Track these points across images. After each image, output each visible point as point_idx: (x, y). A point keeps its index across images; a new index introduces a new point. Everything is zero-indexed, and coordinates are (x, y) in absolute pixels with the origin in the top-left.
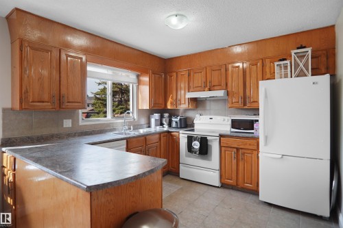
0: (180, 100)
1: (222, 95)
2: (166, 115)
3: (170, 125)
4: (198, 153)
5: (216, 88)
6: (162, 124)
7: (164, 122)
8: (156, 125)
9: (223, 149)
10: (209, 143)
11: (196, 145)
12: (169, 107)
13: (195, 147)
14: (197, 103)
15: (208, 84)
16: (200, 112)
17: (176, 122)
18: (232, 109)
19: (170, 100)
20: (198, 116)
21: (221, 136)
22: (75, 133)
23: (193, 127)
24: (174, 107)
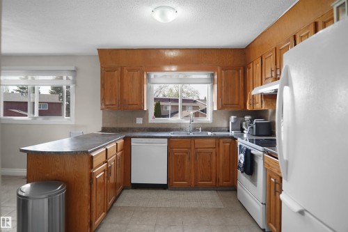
0: (255, 99)
2: (247, 118)
4: (242, 170)
6: (242, 129)
7: (244, 127)
10: (256, 160)
11: (242, 159)
13: (241, 161)
17: (252, 128)
22: (145, 129)
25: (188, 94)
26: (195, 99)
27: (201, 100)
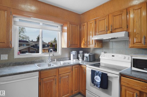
0: (89, 42)
1: (123, 36)
2: (81, 52)
3: (83, 59)
4: (99, 86)
5: (117, 30)
6: (78, 58)
7: (79, 57)
8: (74, 59)
9: (123, 88)
10: (109, 79)
11: (98, 79)
12: (82, 47)
13: (97, 80)
14: (102, 43)
15: (110, 28)
16: (105, 50)
17: (87, 57)
18: (133, 48)
19: (83, 42)
20: (103, 53)
21: (121, 75)
22: (10, 64)
23: (100, 61)
24: (86, 47)
25: (23, 38)
26: (27, 40)
27: (31, 41)
